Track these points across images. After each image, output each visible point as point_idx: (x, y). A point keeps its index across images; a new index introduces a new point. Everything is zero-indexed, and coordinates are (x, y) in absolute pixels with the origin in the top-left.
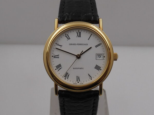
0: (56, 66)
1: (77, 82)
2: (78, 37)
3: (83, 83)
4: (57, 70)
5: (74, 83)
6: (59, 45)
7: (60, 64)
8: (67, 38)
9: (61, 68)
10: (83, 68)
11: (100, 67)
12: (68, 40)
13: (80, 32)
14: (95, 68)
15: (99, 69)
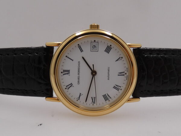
0: (106, 101)
1: (125, 75)
2: (69, 73)
3: (127, 68)
4: (110, 99)
5: (127, 79)
6: (79, 97)
7: (103, 96)
8: (71, 86)
9: (108, 95)
10: (109, 68)
11: (108, 46)
12: (73, 86)
13: (64, 70)
14: (108, 53)
15: (110, 47)
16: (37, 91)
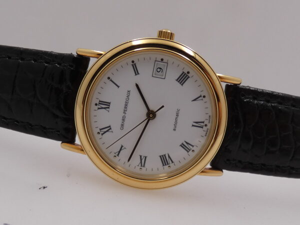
0: (163, 165)
1: (204, 127)
2: (109, 108)
3: (210, 117)
4: (171, 165)
5: (206, 136)
6: (119, 152)
7: (160, 156)
8: (107, 131)
9: (169, 157)
10: (178, 110)
11: (183, 72)
12: (112, 132)
13: (100, 101)
14: (182, 85)
15: (187, 75)
16: (49, 129)
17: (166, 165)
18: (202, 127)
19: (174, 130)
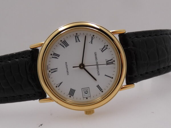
1: (50, 70)
2: (107, 62)
3: (49, 77)
4: (61, 43)
5: (48, 66)
6: (92, 39)
7: (68, 45)
8: (103, 49)
9: (63, 47)
10: (68, 74)
11: (73, 96)
12: (100, 49)
13: (113, 64)
14: (71, 89)
15: (70, 95)
16: (135, 38)
17: (64, 41)
18: (51, 70)
19: (66, 63)
